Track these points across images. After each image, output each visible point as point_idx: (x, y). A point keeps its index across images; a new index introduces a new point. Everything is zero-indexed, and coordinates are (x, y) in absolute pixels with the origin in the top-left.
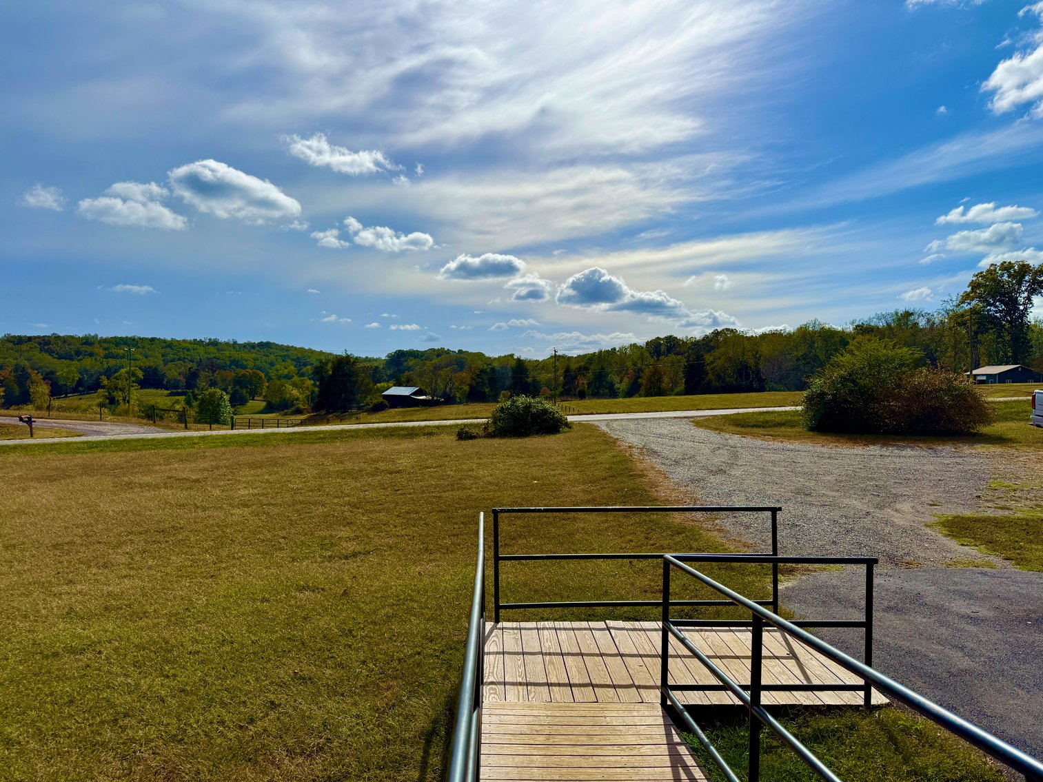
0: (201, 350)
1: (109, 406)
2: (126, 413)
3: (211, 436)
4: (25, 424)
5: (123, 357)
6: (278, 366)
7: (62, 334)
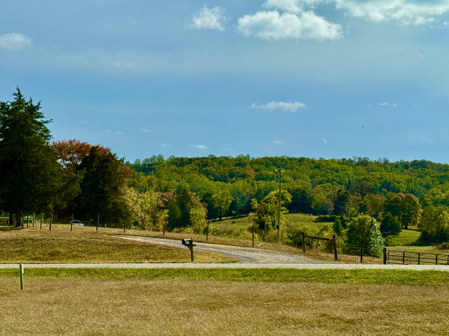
0: (350, 171)
1: (259, 231)
2: (275, 239)
3: (363, 270)
4: (187, 248)
5: (272, 179)
6: (435, 190)
7: (218, 156)
